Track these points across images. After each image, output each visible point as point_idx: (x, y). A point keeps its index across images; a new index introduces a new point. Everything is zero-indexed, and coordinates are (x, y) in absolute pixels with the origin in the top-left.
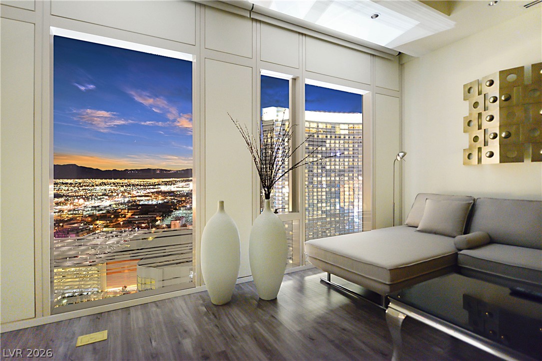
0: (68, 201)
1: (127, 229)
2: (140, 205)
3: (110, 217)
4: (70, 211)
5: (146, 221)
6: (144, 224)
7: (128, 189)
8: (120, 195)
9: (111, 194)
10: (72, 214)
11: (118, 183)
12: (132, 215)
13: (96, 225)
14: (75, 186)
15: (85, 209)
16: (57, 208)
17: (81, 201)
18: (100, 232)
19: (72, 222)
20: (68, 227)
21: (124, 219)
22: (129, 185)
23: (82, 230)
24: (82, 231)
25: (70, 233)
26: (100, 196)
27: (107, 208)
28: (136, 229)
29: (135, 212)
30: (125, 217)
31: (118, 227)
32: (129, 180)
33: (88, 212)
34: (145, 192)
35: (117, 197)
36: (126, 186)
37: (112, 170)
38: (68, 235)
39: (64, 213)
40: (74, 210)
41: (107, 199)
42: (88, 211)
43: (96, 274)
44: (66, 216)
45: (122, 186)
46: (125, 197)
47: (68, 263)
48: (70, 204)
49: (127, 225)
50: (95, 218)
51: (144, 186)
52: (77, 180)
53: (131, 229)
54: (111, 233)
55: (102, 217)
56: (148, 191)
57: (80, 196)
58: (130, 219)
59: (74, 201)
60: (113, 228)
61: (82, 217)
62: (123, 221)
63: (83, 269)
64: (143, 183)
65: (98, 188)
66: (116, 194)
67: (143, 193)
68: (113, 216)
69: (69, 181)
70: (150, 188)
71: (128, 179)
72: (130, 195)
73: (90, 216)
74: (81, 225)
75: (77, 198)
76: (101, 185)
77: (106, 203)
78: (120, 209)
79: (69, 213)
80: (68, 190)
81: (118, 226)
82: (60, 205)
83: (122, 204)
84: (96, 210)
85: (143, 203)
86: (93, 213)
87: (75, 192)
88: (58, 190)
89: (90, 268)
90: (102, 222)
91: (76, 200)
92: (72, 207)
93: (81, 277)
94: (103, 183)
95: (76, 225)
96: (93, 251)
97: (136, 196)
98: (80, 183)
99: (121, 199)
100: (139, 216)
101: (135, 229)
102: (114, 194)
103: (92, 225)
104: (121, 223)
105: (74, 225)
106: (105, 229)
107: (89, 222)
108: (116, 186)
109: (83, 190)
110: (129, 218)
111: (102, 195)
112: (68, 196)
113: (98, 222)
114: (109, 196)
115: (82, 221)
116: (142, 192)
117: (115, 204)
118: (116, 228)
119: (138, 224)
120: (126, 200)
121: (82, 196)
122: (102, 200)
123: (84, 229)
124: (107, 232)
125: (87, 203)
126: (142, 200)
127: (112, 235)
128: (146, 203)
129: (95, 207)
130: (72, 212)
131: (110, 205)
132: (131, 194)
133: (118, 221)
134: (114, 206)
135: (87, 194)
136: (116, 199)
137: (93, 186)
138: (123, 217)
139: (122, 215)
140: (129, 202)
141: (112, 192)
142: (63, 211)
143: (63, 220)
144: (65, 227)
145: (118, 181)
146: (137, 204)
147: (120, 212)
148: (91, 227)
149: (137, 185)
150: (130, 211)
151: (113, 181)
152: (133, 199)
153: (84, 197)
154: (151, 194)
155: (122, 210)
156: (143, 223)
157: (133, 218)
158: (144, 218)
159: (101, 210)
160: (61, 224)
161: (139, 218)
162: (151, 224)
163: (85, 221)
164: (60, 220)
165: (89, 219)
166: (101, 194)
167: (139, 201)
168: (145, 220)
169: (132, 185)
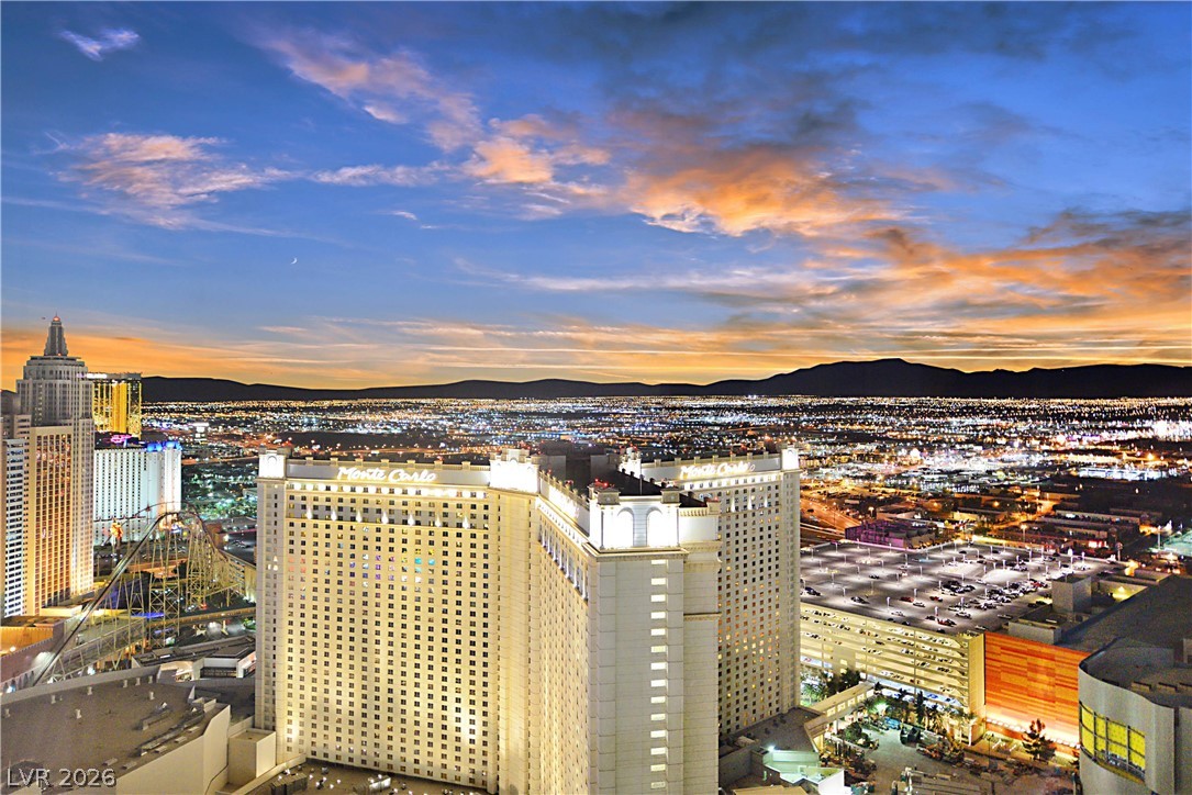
0: (885, 451)
1: (1042, 549)
2: (1079, 479)
3: (991, 503)
4: (888, 477)
5: (1104, 534)
6: (1098, 541)
7: (1041, 429)
8: (1017, 443)
9: (989, 439)
10: (895, 486)
11: (1009, 410)
12: (1055, 508)
13: (953, 522)
14: (899, 415)
15: (926, 477)
16: (862, 467)
17: (915, 453)
18: (966, 545)
19: (895, 506)
20: (886, 517)
21: (1031, 517)
22: (1045, 417)
23: (920, 531)
24: (919, 534)
25: (891, 534)
26: (961, 443)
27: (981, 480)
28: (1070, 552)
29: (1063, 499)
30: (1033, 511)
31: (1014, 538)
32: (1043, 402)
33: (932, 486)
34: (1097, 439)
35: (1008, 448)
36: (1033, 418)
37: (992, 370)
38: (887, 539)
39: (877, 482)
40: (899, 476)
41: (978, 455)
42: (933, 481)
43: (957, 660)
44: (880, 489)
45: (1024, 419)
46: (1031, 451)
47: (888, 612)
48: (890, 460)
49: (1039, 536)
50: (951, 504)
51: (1090, 419)
52: (904, 400)
53: (1052, 551)
54: (995, 552)
55: (968, 504)
56: (1105, 435)
57: (911, 441)
58: (1050, 520)
59: (900, 453)
60: (1000, 537)
61: (918, 495)
62: (1028, 522)
63: (926, 636)
64: (1087, 409)
65: (954, 421)
66: (1004, 441)
67: (1090, 443)
68: (996, 504)
69: (887, 401)
70: (1114, 428)
71: (1039, 397)
72: (1045, 447)
73: (936, 496)
74: (916, 517)
75: (905, 447)
76: (964, 414)
77: (978, 464)
78: (1018, 485)
79: (888, 482)
80: (884, 424)
81: (1012, 533)
82: (868, 461)
83: (1022, 471)
84: (952, 482)
85: (1091, 475)
86: (944, 489)
87: (902, 429)
88: (864, 423)
89: (940, 638)
90: (966, 517)
91: (903, 452)
92: (893, 469)
93: (918, 657)
94: (967, 408)
95: (903, 516)
96: (946, 595)
97: (1066, 452)
98: (911, 407)
99: (1020, 455)
100: (1080, 514)
101: (1065, 551)
102: (999, 441)
103: (943, 521)
104: (1024, 527)
105: (899, 516)
106: (976, 539)
107: (933, 513)
108: (1004, 418)
109: (917, 425)
110: (1047, 515)
111: (967, 442)
112: (887, 439)
113: (957, 516)
114: (985, 446)
115: (918, 507)
116: (1085, 439)
117: (1004, 470)
118: (1006, 539)
119: (1074, 537)
120: (1036, 459)
121: (917, 440)
122: (968, 454)
123: (925, 530)
124: (985, 548)
125: (929, 462)
126: (1086, 465)
127: (996, 557)
128: (1102, 475)
129: (950, 473)
130: (893, 481)
131: (989, 473)
132: (1049, 444)
133: (1014, 520)
134: (1001, 475)
135: (928, 436)
136: (1006, 456)
137: (942, 415)
138: (1028, 511)
139: (1024, 503)
140: (1043, 467)
141: (994, 436)
142: (874, 478)
143: (875, 498)
144: (880, 516)
145: (1008, 402)
146: (1069, 475)
147: (1018, 495)
148: (941, 525)
149: (1071, 416)
150: (1048, 495)
151: (995, 402)
152: (1056, 457)
153: (921, 443)
154: (1116, 448)
155: (1024, 488)
156: (1093, 538)
157: (1059, 516)
158: (1093, 520)
159: (966, 483)
160: (871, 509)
161: (1077, 518)
162: (1120, 545)
163: (925, 509)
164: (869, 497)
165: (935, 504)
166: (964, 438)
167: (1077, 465)
168: (1099, 529)
169: (1053, 415)
